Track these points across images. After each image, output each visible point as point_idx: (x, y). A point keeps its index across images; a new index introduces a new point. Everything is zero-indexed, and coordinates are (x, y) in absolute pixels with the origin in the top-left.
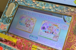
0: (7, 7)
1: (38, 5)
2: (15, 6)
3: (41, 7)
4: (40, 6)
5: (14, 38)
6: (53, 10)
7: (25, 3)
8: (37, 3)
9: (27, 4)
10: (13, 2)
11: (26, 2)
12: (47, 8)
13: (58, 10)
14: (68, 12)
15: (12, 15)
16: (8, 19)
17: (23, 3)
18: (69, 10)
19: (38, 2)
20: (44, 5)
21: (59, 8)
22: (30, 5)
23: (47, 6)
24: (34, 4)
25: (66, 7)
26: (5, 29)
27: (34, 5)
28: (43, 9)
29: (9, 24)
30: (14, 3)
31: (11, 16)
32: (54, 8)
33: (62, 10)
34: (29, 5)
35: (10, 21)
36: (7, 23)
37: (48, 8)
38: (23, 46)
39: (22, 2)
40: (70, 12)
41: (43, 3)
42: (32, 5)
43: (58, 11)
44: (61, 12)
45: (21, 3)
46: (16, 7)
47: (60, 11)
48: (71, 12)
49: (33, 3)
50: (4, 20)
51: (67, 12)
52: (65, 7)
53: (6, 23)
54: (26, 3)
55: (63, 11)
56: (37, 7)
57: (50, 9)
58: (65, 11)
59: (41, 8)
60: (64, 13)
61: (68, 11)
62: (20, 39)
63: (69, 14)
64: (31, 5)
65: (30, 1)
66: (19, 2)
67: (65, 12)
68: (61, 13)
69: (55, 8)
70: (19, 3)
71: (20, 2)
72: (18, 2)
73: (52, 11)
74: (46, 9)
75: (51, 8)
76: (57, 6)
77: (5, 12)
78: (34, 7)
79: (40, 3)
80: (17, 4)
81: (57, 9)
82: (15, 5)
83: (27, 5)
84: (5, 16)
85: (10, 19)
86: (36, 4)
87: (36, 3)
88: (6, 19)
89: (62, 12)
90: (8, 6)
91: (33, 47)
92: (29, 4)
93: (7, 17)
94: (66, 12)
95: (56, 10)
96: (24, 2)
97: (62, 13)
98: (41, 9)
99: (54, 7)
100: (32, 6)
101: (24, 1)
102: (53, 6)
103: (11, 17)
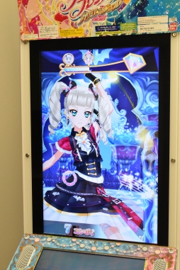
0: (17, 252)
1: (82, 246)
2: (36, 250)
3: (89, 248)
4: (86, 247)
6: (111, 251)
7: (55, 244)
8: (80, 243)
9: (61, 245)
10: (30, 244)
11: (59, 241)
12: (100, 248)
13: (121, 251)
14: (137, 253)
15: (30, 265)
17: (53, 244)
18: (139, 249)
19: (83, 241)
20: (93, 245)
21: (121, 248)
23: (99, 246)
24: (75, 244)
25: (134, 245)
27: (74, 246)
28: (93, 251)
31: (29, 268)
32: (112, 248)
33: (127, 250)
34: (64, 246)
37: (102, 249)
39: (49, 241)
40: (141, 251)
41: (92, 241)
42: (71, 245)
45: (49, 243)
47: (125, 252)
48: (143, 251)
49: (73, 242)
52: (131, 245)
54: (58, 244)
55: (129, 252)
56: (81, 248)
57: (106, 251)
58: (132, 252)
60: (132, 255)
61: (138, 251)
63: (140, 255)
64: (68, 246)
66: (43, 242)
68: (126, 255)
69: (115, 248)
70: (43, 244)
71: (46, 243)
72: (41, 243)
73: (110, 253)
74: (98, 250)
75: (107, 248)
76: (118, 244)
77: (14, 262)
78: (75, 249)
79: (86, 242)
80: (40, 246)
81: (118, 250)
83: (61, 247)
86: (78, 245)
87: (78, 243)
90: (20, 251)
94: (135, 253)
95: (117, 252)
97: (129, 255)
98: (90, 251)
99: (113, 246)
100: (71, 247)
101: (54, 241)
102: (111, 245)
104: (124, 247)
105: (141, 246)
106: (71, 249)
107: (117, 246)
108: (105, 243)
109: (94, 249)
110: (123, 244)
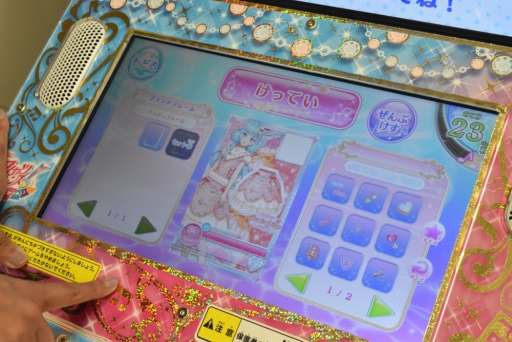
0: (50, 43)
1: (261, 33)
2: (109, 39)
3: (285, 44)
4: (275, 41)
5: (77, 258)
6: (363, 64)
7: (173, 21)
9: (192, 26)
10: (94, 15)
11: (185, 12)
12: (324, 49)
13: (403, 67)
14: (469, 81)
15: (80, 96)
16: (51, 127)
17: (165, 20)
18: (477, 64)
19: (267, 13)
20: (302, 31)
21: (405, 53)
22: (211, 36)
23: (322, 39)
24: (236, 26)
25: (461, 47)
26: (25, 193)
27: (235, 32)
28: (295, 58)
29: (56, 159)
30: (103, 18)
31: (77, 105)
32: (370, 52)
33: (427, 66)
34: (201, 30)
35: (62, 140)
36: (40, 155)
37: (330, 51)
38: (136, 313)
39: (155, 11)
40: (484, 76)
41: (298, 19)
42: (225, 29)
43: (401, 74)
44: (420, 79)
45: (153, 17)
46: (114, 46)
47: (417, 72)
48: (494, 75)
49: (232, 16)
50: (25, 132)
51: (462, 76)
52: (448, 46)
53: (36, 149)
54: (181, 21)
55: (433, 73)
56: (257, 43)
57: (347, 61)
58: (448, 74)
59: (281, 50)
60: (444, 89)
61: (473, 72)
62: (118, 267)
63: (479, 92)
64: (213, 30)
65: (214, 5)
66: (134, 10)
67: (447, 81)
68: (421, 85)
69: (381, 53)
70: (133, 20)
71: (142, 14)
72: (129, 13)
73: (360, 71)
74: (317, 57)
75: (349, 50)
76: (396, 36)
77: (37, 81)
78: (235, 46)
79: (278, 21)
80: (121, 26)
81: (391, 62)
82: (105, 34)
83: (188, 32)
84: (31, 105)
85: (66, 123)
86: (247, 28)
87: (249, 21)
88: (38, 125)
89: (430, 79)
90: (62, 37)
91: (209, 325)
92: (199, 27)
93: (47, 112)
94: (457, 82)
95: (386, 69)
96: (167, 13)
97: (431, 86)
98: (285, 57)
99: (374, 44)
100: (222, 36)
101: (170, 7)
102: (366, 40)
103: (71, 113)
104: (419, 52)
105: (487, 51)
106: (222, 43)
107: (391, 46)
108: (347, 29)
109: (301, 49)
110: (416, 38)
